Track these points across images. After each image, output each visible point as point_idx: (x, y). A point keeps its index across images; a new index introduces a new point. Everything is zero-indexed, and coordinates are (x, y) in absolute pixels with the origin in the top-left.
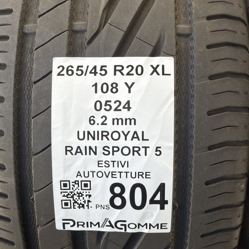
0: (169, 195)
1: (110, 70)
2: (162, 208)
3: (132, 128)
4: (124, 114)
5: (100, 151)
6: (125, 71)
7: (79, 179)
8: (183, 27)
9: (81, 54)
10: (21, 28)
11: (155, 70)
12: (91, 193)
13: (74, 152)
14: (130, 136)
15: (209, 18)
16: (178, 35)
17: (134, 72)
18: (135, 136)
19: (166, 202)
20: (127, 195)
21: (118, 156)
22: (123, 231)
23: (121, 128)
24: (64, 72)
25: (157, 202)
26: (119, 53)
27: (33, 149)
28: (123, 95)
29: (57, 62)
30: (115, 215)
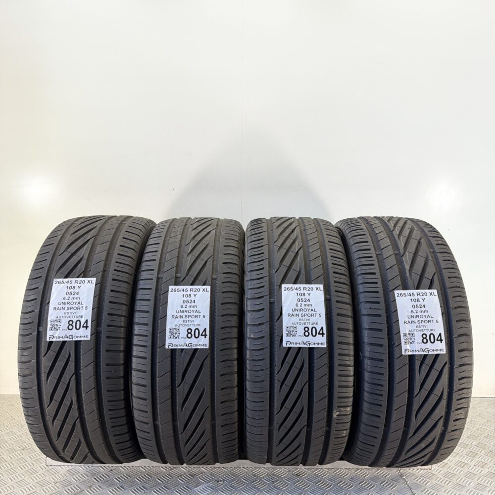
0: (208, 333)
1: (189, 290)
2: (205, 337)
3: (195, 309)
4: (193, 304)
5: (184, 317)
6: (194, 290)
7: (176, 327)
8: (214, 276)
9: (179, 285)
10: (158, 276)
11: (204, 290)
12: (180, 332)
13: (175, 317)
14: (194, 312)
15: (224, 273)
16: (213, 279)
17: (197, 290)
18: (196, 311)
19: (207, 336)
20: (193, 333)
21: (190, 319)
22: (191, 348)
23: (191, 309)
24: (173, 290)
25: (203, 335)
26: (192, 284)
27: (160, 317)
28: (193, 298)
29: (171, 287)
30: (188, 341)
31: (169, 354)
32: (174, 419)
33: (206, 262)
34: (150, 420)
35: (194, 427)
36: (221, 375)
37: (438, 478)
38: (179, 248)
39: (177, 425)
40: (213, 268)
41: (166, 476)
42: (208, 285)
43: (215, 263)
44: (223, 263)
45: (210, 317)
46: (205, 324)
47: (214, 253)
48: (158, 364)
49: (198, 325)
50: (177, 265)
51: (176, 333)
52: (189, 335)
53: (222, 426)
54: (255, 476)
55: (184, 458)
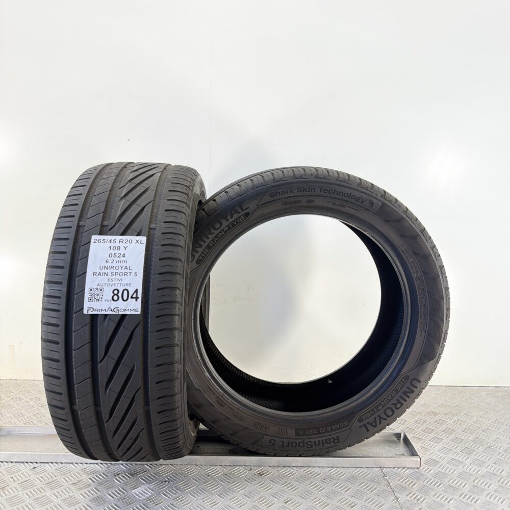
0: (140, 294)
1: (118, 241)
2: (136, 300)
3: (125, 265)
4: (122, 259)
5: (109, 274)
7: (98, 287)
8: (153, 226)
9: (106, 234)
10: (78, 223)
11: (137, 241)
12: (103, 294)
13: (97, 275)
14: (123, 268)
15: (165, 222)
16: (150, 229)
17: (128, 242)
18: (126, 268)
19: (138, 298)
20: (120, 295)
21: (118, 277)
22: (117, 313)
23: (120, 264)
24: (97, 241)
25: (134, 298)
26: (123, 234)
27: (78, 274)
28: (122, 251)
29: (94, 237)
30: (114, 305)
31: (88, 321)
32: (97, 404)
33: (143, 208)
34: (66, 404)
35: (122, 414)
36: (157, 348)
37: (427, 479)
38: (110, 191)
39: (101, 411)
40: (151, 215)
41: (100, 475)
42: (143, 236)
43: (155, 210)
44: (166, 211)
45: (144, 276)
46: (137, 283)
47: (154, 198)
48: (73, 334)
49: (127, 285)
50: (105, 210)
51: (98, 295)
52: (116, 298)
53: (159, 413)
54: (208, 476)
55: (115, 452)
